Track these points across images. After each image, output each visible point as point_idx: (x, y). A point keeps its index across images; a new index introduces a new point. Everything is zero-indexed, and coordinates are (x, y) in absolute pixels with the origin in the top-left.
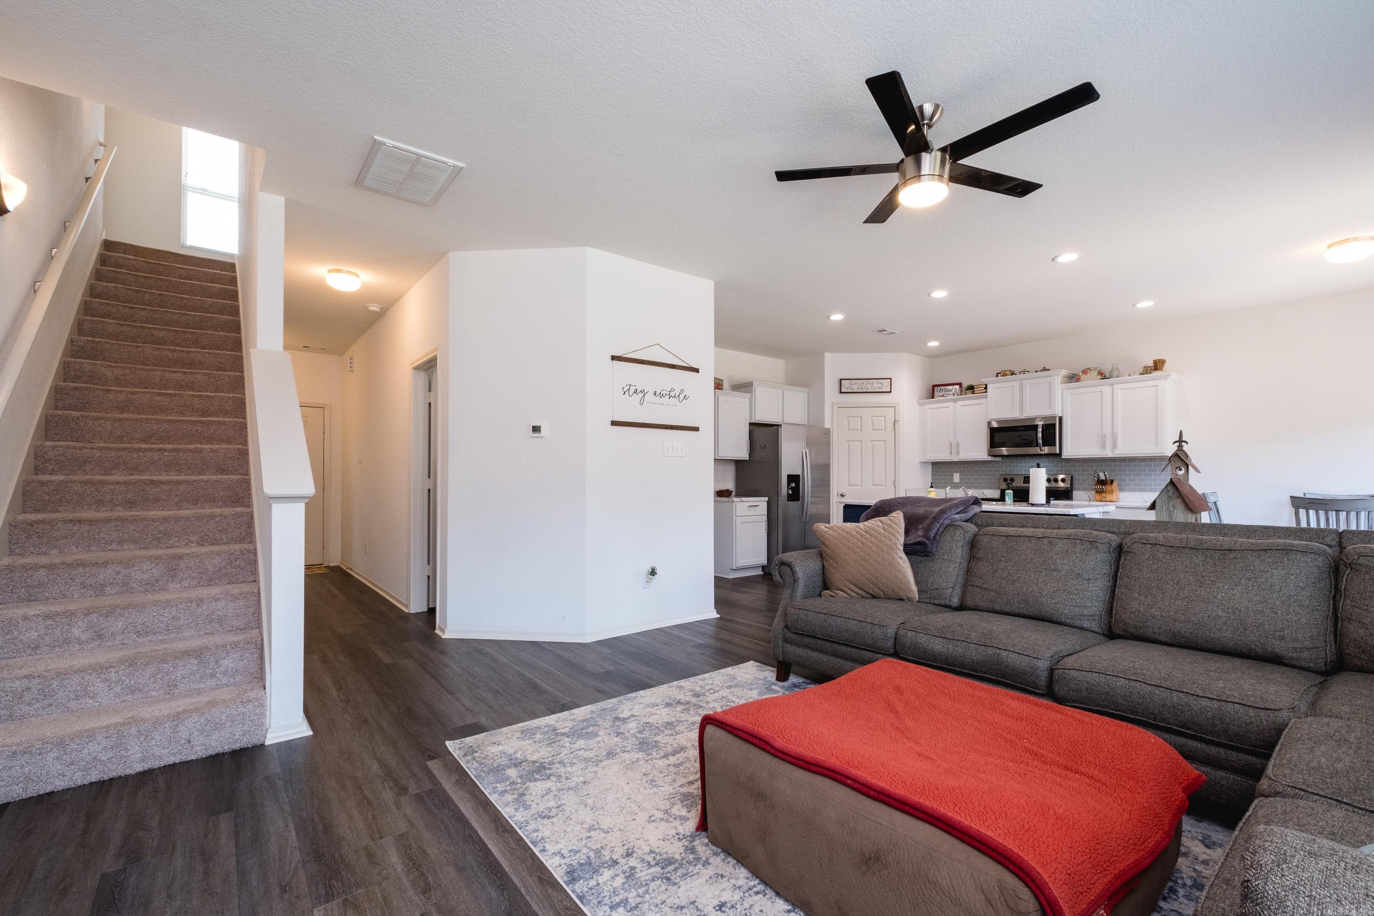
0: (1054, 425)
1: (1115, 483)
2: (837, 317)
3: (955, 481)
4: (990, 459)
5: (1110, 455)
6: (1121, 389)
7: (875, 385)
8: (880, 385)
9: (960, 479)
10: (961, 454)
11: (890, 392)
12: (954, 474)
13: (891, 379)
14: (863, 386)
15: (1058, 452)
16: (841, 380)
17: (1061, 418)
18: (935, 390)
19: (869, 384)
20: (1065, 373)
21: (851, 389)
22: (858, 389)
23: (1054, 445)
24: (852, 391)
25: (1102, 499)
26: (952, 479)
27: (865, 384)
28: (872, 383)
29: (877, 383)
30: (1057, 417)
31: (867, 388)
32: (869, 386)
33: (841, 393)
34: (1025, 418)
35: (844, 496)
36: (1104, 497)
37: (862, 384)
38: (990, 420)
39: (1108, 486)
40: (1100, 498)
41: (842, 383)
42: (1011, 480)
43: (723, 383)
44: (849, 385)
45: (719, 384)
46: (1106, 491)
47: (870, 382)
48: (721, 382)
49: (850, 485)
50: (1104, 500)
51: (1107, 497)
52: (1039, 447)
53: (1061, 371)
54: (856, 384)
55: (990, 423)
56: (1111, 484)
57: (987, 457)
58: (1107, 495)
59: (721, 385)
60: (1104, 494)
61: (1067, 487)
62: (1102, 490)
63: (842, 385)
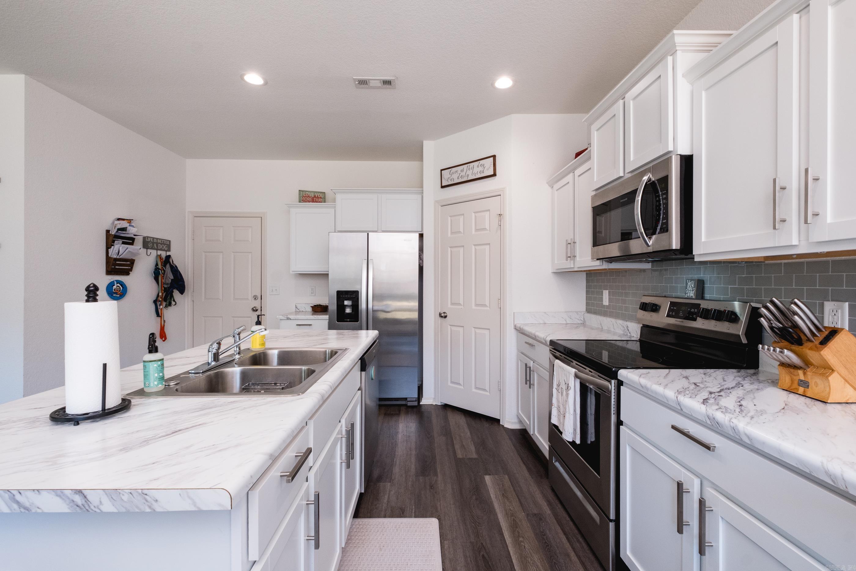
0: (665, 181)
1: (843, 340)
2: (253, 79)
3: (604, 303)
4: (597, 265)
7: (476, 170)
8: (481, 169)
9: (610, 300)
10: (578, 258)
11: (494, 175)
12: (604, 291)
13: (494, 157)
14: (463, 173)
15: (675, 244)
16: (441, 170)
17: (686, 160)
19: (469, 169)
21: (451, 180)
22: (458, 178)
23: (666, 229)
24: (453, 183)
25: (795, 385)
26: (602, 299)
27: (465, 171)
28: (473, 167)
29: (478, 167)
30: (673, 156)
31: (468, 176)
32: (470, 172)
33: (442, 187)
34: (630, 175)
35: (446, 317)
36: (802, 381)
37: (462, 171)
38: (594, 193)
39: (811, 349)
40: (792, 381)
41: (442, 175)
42: (654, 308)
43: (325, 196)
44: (449, 176)
45: (316, 197)
46: (807, 363)
47: (470, 167)
48: (321, 195)
49: (452, 304)
50: (801, 390)
51: (812, 384)
52: (640, 237)
53: (674, 34)
54: (456, 172)
55: (594, 198)
56: (825, 342)
57: (598, 263)
58: (809, 377)
59: (321, 198)
60: (800, 372)
61: (737, 333)
62: (786, 359)
63: (442, 177)
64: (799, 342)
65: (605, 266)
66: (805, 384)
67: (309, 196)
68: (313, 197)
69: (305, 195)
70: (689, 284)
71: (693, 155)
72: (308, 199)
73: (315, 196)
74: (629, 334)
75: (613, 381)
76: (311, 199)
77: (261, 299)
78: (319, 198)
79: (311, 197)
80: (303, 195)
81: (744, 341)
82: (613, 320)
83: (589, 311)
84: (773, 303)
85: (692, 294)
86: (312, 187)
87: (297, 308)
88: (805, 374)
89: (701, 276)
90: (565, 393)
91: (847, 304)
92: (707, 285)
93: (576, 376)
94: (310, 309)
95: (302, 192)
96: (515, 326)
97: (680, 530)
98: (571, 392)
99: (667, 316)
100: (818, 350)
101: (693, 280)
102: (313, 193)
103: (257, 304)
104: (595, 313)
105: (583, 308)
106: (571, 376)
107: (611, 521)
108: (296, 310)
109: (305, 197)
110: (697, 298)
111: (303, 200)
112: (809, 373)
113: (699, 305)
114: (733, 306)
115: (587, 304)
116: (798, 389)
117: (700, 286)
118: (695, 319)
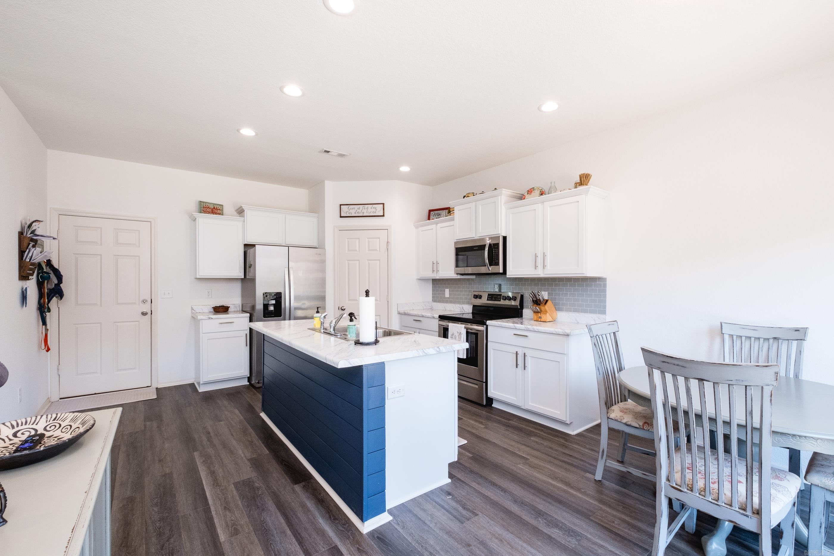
0: (498, 245)
1: (549, 303)
2: (247, 132)
3: (446, 296)
5: (542, 275)
6: (550, 207)
7: (369, 210)
8: (374, 210)
9: (450, 294)
10: (440, 272)
11: (384, 216)
12: (446, 290)
13: (384, 204)
14: (360, 211)
15: (501, 271)
16: (341, 205)
17: (505, 238)
18: (431, 214)
19: (364, 209)
20: (510, 193)
21: (349, 213)
22: (355, 213)
23: (497, 264)
24: (350, 215)
25: (538, 319)
26: (444, 294)
27: (361, 209)
28: (367, 208)
29: (371, 208)
30: (501, 236)
31: (363, 213)
32: (365, 211)
33: (341, 217)
34: (478, 238)
35: (344, 310)
36: (540, 317)
37: (359, 209)
38: (456, 241)
39: (542, 306)
40: (537, 317)
41: (341, 209)
42: (480, 297)
43: (223, 208)
44: (347, 210)
45: (216, 208)
46: (541, 311)
47: (365, 207)
48: (220, 207)
49: (349, 300)
50: (540, 320)
51: (542, 318)
52: (486, 266)
53: (502, 190)
54: (353, 209)
55: (456, 243)
56: (545, 304)
57: (456, 275)
58: (542, 315)
59: (219, 210)
60: (539, 314)
61: (517, 305)
62: (537, 310)
63: (341, 210)
64: (540, 305)
65: (459, 277)
66: (540, 318)
67: (209, 208)
68: (213, 209)
69: (205, 206)
70: (496, 286)
71: (506, 236)
72: (208, 210)
73: (214, 208)
74: (464, 311)
75: (485, 326)
76: (211, 210)
77: (151, 303)
78: (218, 210)
79: (211, 208)
80: (203, 206)
81: (519, 307)
82: (453, 305)
83: (434, 301)
84: (532, 292)
85: (497, 290)
86: (212, 199)
87: (193, 310)
88: (541, 314)
89: (500, 282)
90: (457, 337)
91: (547, 292)
92: (502, 286)
93: (465, 328)
94: (212, 310)
95: (202, 203)
96: (399, 312)
97: (517, 367)
98: (462, 336)
99: (487, 300)
100: (544, 306)
101: (497, 284)
102: (213, 205)
103: (146, 308)
104: (439, 301)
105: (430, 298)
106: (462, 328)
107: (484, 382)
108: (192, 311)
109: (205, 208)
110: (499, 292)
111: (203, 211)
112: (542, 314)
113: (501, 294)
114: (508, 294)
115: (433, 297)
116: (539, 320)
117: (500, 286)
118: (500, 301)
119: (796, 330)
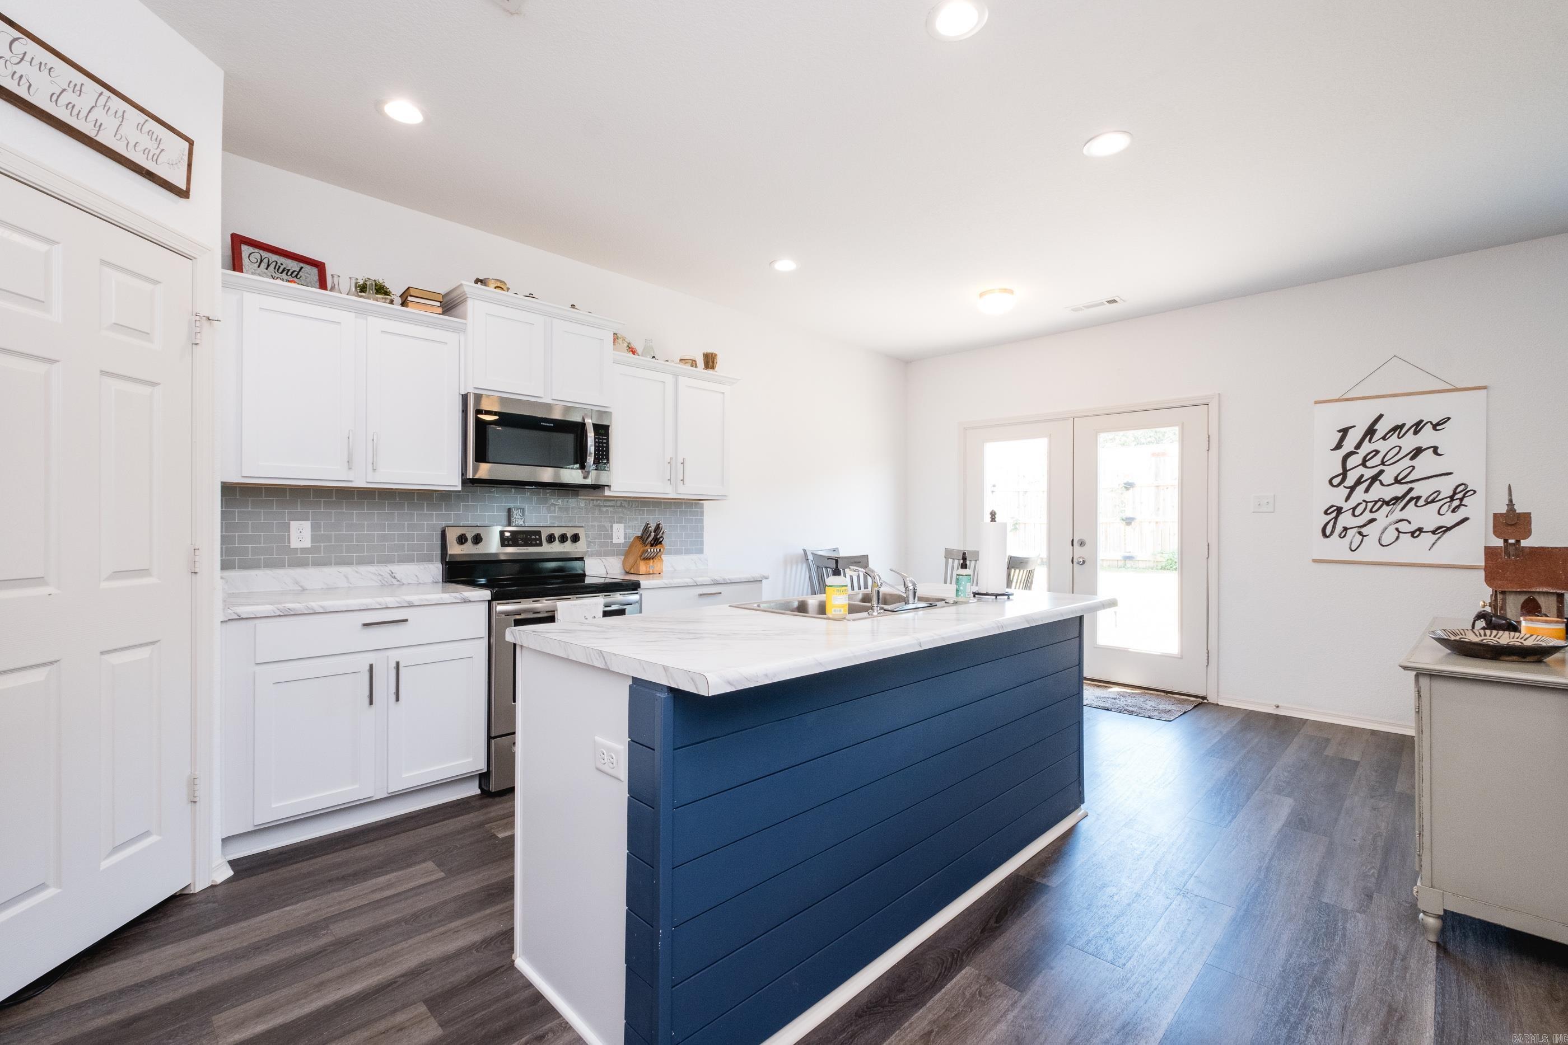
0: (607, 428)
6: (686, 386)
7: (134, 136)
11: (185, 195)
12: (293, 523)
13: (191, 144)
14: (79, 103)
18: (244, 253)
19: (106, 108)
21: (18, 79)
24: (24, 96)
25: (649, 570)
26: (283, 539)
28: (120, 114)
29: (139, 129)
31: (99, 127)
32: (106, 121)
34: (554, 402)
36: (652, 566)
42: (477, 539)
47: (112, 106)
50: (651, 572)
51: (655, 567)
54: (45, 73)
58: (655, 563)
60: (652, 561)
75: (640, 592)
93: (604, 604)
99: (500, 546)
113: (540, 531)
118: (541, 545)
119: (834, 551)
